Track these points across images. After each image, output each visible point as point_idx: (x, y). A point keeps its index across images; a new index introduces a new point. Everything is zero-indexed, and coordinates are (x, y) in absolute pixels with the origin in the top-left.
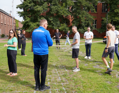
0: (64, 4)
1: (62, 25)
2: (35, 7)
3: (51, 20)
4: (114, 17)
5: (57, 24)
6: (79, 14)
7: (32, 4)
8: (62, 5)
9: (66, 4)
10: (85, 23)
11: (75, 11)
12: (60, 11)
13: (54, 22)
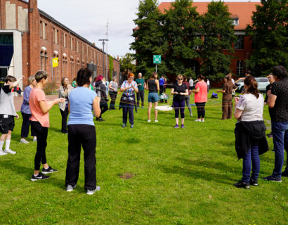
0: (190, 43)
1: (187, 70)
2: (153, 49)
3: (172, 64)
4: (260, 58)
5: (180, 69)
6: (210, 55)
7: (150, 45)
8: (187, 44)
9: (193, 44)
10: (218, 68)
11: (204, 52)
12: (184, 53)
13: (176, 66)
